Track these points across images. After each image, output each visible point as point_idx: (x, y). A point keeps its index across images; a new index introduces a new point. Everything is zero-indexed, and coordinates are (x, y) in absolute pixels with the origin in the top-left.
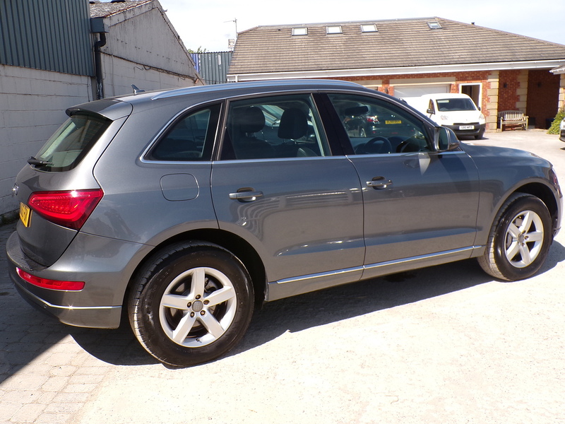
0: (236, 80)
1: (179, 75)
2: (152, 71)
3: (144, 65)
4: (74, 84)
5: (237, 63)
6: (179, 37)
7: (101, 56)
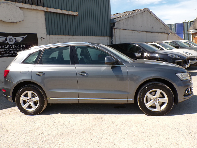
0: (191, 33)
1: (158, 33)
2: (142, 32)
3: (138, 31)
4: (101, 39)
5: (193, 26)
6: (159, 19)
7: (114, 30)
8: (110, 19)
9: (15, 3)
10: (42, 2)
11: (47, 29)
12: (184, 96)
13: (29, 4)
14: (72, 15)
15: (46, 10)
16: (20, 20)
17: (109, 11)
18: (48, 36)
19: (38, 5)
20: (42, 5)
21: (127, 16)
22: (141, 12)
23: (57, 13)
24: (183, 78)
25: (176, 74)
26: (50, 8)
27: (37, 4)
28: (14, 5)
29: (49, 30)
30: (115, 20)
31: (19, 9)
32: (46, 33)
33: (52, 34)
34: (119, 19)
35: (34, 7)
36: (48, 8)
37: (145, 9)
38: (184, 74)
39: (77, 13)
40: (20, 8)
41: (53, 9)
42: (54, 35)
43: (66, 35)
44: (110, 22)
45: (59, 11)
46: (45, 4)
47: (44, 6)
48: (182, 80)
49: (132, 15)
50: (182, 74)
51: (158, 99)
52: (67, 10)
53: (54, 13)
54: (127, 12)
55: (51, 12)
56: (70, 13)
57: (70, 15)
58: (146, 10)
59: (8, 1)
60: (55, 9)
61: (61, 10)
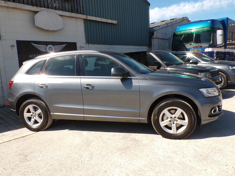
7: (152, 39)
8: (149, 28)
9: (55, 11)
10: (81, 10)
11: (86, 38)
12: (210, 116)
13: (69, 11)
14: (112, 24)
15: (85, 18)
16: (60, 28)
17: (148, 19)
18: (87, 45)
19: (78, 13)
20: (81, 13)
21: (166, 25)
22: (180, 21)
23: (96, 21)
24: (208, 94)
25: (200, 89)
26: (89, 16)
27: (76, 12)
28: (54, 12)
29: (88, 39)
30: (154, 28)
31: (60, 17)
32: (85, 42)
33: (92, 43)
34: (158, 28)
35: (74, 15)
36: (88, 16)
37: (183, 18)
38: (210, 90)
39: (117, 21)
40: (60, 15)
41: (93, 17)
42: (93, 44)
43: (105, 44)
44: (149, 31)
45: (98, 19)
46: (85, 12)
47: (83, 14)
48: (207, 96)
49: (171, 24)
50: (208, 89)
51: (176, 119)
52: (106, 19)
53: (93, 21)
54: (164, 21)
55: (90, 20)
56: (110, 21)
57: (109, 23)
58: (185, 19)
59: (48, 9)
60: (94, 17)
61: (100, 18)
